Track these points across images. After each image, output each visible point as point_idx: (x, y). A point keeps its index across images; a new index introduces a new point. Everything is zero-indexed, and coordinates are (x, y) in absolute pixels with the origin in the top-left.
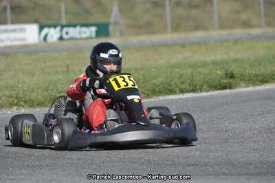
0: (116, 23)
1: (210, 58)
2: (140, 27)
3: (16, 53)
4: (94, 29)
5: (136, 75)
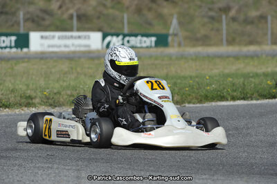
0: (175, 35)
1: (261, 70)
2: (197, 40)
3: (80, 58)
4: (154, 39)
5: (191, 82)
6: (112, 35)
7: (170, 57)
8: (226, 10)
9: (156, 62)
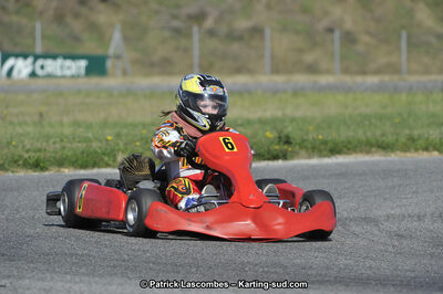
0: (118, 57)
1: (256, 114)
2: (152, 65)
4: (83, 63)
5: (144, 132)
6: (17, 56)
7: (110, 92)
8: (199, 17)
9: (88, 100)
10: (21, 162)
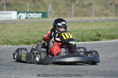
2: (60, 14)
3: (7, 23)
4: (41, 14)
6: (22, 12)
7: (48, 22)
8: (74, 1)
9: (42, 25)
10: (23, 43)
